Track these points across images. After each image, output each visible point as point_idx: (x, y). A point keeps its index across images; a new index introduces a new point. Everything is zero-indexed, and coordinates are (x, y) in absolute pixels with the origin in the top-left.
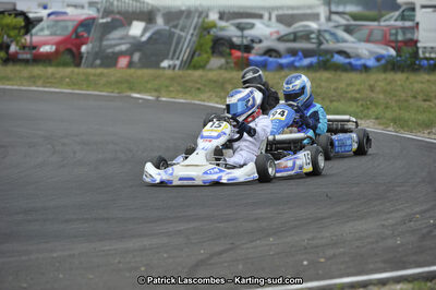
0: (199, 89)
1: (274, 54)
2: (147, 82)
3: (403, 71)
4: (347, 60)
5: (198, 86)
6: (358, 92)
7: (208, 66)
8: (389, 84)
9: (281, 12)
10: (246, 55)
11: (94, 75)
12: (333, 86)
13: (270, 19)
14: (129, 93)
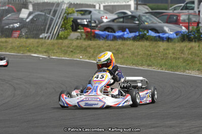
0: (72, 52)
1: (110, 30)
2: (38, 47)
3: (195, 41)
4: (157, 34)
5: (71, 50)
6: (174, 53)
7: (69, 38)
8: (190, 49)
9: (106, 4)
10: (93, 30)
11: (2, 42)
12: (156, 50)
13: (100, 8)
14: (29, 54)
